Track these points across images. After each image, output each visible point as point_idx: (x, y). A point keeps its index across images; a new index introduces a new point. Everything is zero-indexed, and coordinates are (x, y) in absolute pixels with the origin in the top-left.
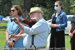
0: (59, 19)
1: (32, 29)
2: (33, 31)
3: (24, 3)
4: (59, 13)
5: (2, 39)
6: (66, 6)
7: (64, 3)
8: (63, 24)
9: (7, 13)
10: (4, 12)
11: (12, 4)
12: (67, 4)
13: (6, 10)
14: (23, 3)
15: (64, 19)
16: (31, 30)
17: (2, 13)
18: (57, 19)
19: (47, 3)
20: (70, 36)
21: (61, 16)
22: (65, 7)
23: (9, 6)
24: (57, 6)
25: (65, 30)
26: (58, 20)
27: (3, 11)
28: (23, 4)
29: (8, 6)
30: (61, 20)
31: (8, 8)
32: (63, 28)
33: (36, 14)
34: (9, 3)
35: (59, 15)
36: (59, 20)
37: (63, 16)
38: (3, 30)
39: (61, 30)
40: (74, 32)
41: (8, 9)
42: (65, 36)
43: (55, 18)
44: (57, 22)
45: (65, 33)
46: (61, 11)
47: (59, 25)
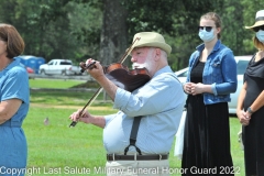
0: (213, 67)
1: (140, 99)
2: (142, 105)
3: (105, 19)
4: (211, 50)
5: (37, 126)
6: (230, 28)
7: (225, 18)
8: (224, 81)
9: (52, 50)
10: (46, 45)
11: (69, 21)
12: (235, 24)
13: (52, 38)
14: (101, 19)
15: (227, 67)
16: (137, 100)
17: (38, 49)
18: (206, 67)
19: (176, 21)
20: (242, 121)
21: (218, 60)
22: (228, 32)
23: (59, 29)
24: (209, 29)
25: (230, 100)
26: (208, 71)
27: (41, 43)
28: (101, 23)
29: (56, 28)
30: (218, 71)
31: (58, 34)
32: (225, 95)
33: (151, 53)
34: (61, 18)
35: (212, 55)
36: (211, 70)
37: (224, 58)
38: (40, 99)
39: (218, 101)
40: (252, 107)
41: (57, 38)
42: (231, 119)
43: (199, 64)
44: (206, 77)
45: (231, 111)
46: (217, 45)
47: (214, 85)
